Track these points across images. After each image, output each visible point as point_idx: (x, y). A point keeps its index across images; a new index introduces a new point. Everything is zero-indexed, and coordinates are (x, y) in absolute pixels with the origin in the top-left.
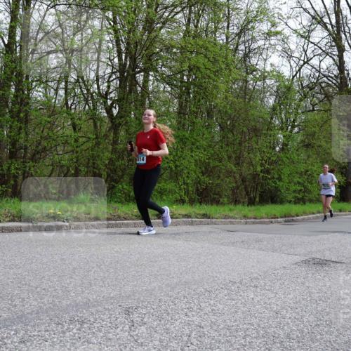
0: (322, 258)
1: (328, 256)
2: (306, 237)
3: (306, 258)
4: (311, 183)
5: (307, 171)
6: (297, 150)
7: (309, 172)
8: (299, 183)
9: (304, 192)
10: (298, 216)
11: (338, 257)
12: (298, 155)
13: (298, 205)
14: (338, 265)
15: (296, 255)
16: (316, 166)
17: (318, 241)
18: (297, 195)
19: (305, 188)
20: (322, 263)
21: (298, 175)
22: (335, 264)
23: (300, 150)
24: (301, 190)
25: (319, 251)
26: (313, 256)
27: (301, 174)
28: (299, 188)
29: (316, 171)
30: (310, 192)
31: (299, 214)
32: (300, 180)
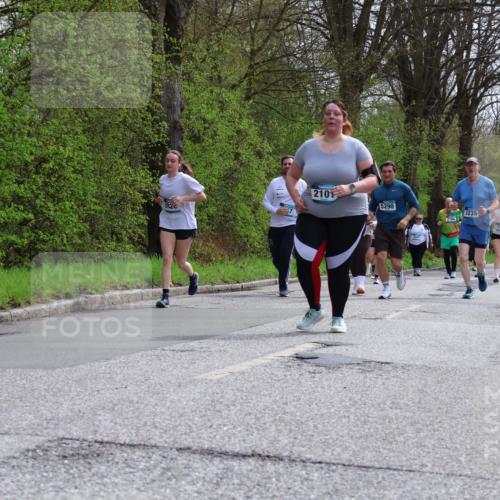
0: (90, 437)
1: (107, 427)
2: (41, 372)
3: (39, 440)
4: (55, 199)
5: (45, 160)
6: (9, 93)
7: (51, 165)
8: (18, 199)
9: (34, 228)
10: (16, 305)
11: (138, 429)
12: (13, 109)
13: (15, 271)
14: (138, 453)
15: (6, 433)
16: (71, 145)
17: (79, 381)
18: (13, 238)
19: (36, 215)
20: (87, 453)
21: (14, 176)
22: (127, 453)
23: (16, 91)
24: (25, 222)
25: (80, 414)
26: (61, 433)
27: (24, 170)
28: (19, 216)
29: (70, 159)
30: (52, 227)
31: (19, 300)
32: (21, 190)
